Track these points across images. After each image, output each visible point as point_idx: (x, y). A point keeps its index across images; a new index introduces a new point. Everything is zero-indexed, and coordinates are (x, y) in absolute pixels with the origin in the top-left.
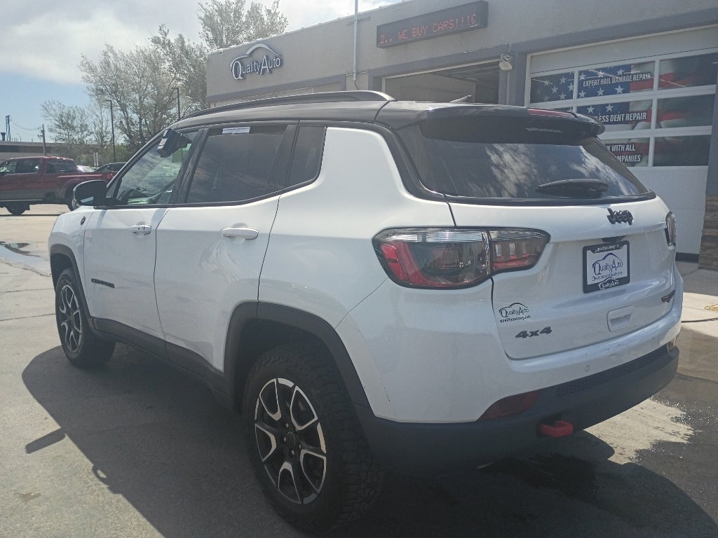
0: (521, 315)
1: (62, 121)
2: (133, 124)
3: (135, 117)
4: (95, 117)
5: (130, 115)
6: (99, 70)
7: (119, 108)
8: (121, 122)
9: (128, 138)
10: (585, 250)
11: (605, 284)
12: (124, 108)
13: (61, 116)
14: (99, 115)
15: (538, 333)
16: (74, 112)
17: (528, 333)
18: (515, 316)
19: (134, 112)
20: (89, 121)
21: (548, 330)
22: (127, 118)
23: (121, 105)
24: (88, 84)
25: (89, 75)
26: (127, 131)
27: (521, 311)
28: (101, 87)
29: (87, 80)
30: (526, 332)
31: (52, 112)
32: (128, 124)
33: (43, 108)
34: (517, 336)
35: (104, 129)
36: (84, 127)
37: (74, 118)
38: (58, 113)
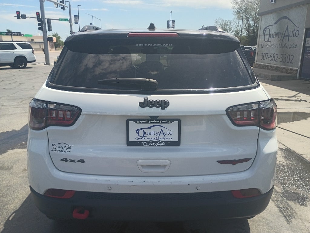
0: (65, 150)
1: (222, 26)
2: (251, 26)
3: (252, 23)
4: (236, 24)
5: (250, 22)
6: (240, 3)
7: (246, 19)
8: (246, 26)
9: (248, 33)
10: (128, 121)
11: (149, 143)
12: (248, 19)
13: (222, 25)
14: (238, 23)
15: (76, 161)
16: (228, 23)
17: (68, 159)
18: (60, 149)
19: (252, 21)
20: (233, 27)
21: (82, 161)
22: (248, 24)
23: (247, 18)
24: (234, 10)
25: (235, 6)
26: (248, 30)
27: (65, 147)
28: (239, 10)
29: (234, 8)
30: (67, 159)
31: (219, 23)
32: (248, 26)
33: (215, 22)
34: (61, 160)
35: (239, 29)
36: (230, 29)
37: (227, 25)
38: (221, 23)
